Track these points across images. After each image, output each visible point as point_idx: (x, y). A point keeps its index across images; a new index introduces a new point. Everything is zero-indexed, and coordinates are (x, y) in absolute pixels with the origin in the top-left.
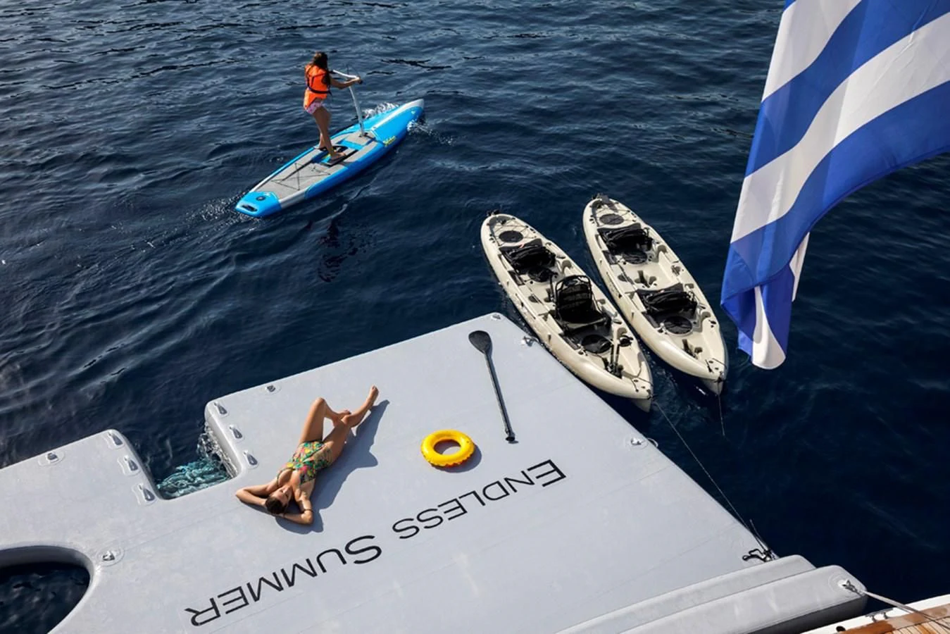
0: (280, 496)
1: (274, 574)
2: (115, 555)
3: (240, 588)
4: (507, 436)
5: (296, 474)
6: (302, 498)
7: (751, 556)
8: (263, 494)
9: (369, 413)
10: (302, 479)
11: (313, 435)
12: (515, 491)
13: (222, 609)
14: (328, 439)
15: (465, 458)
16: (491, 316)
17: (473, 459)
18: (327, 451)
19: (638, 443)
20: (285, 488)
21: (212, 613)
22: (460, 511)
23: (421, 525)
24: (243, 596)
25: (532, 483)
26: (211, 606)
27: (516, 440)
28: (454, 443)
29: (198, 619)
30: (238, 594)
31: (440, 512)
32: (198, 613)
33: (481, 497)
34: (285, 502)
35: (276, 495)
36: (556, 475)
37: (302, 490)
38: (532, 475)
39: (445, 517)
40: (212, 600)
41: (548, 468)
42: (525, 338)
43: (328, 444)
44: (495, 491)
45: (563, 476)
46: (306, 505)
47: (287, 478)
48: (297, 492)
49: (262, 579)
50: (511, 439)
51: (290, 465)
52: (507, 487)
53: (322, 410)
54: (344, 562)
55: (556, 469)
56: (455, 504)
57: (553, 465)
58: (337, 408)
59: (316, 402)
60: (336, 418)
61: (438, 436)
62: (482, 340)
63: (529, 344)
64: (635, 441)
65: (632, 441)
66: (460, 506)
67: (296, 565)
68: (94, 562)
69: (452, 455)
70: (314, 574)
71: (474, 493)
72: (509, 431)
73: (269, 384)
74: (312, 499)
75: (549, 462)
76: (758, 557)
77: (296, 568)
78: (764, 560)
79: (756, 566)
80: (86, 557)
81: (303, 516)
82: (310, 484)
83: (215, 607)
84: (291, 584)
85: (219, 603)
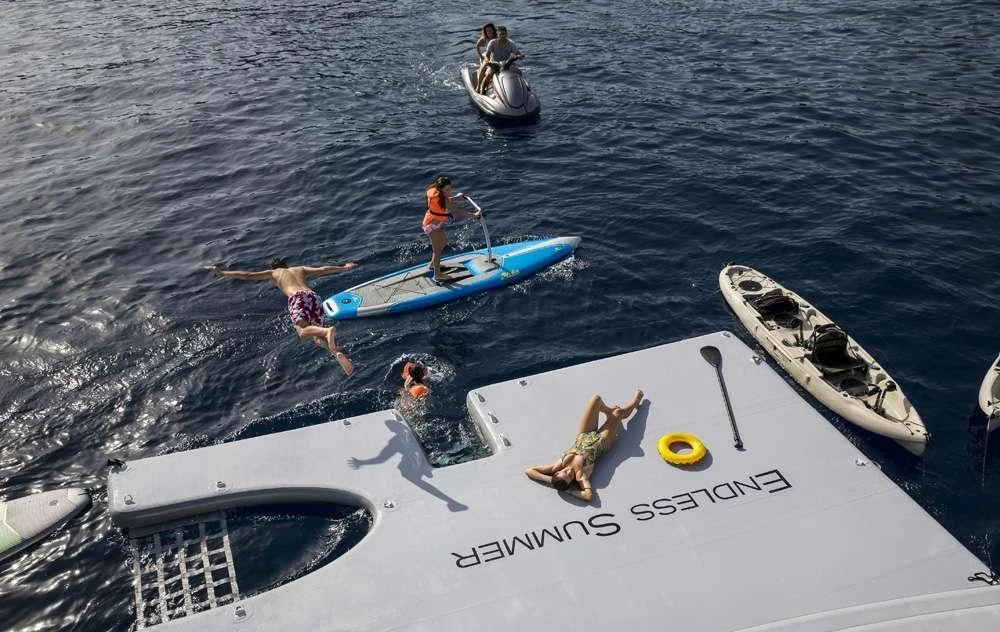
0: (566, 477)
1: (526, 535)
2: (394, 504)
3: (497, 543)
4: (735, 443)
5: (578, 459)
6: (583, 479)
7: (977, 578)
8: (549, 473)
9: (635, 411)
10: (584, 463)
11: (590, 426)
12: (743, 494)
13: (482, 558)
14: (602, 429)
15: (697, 460)
16: (721, 333)
17: (704, 462)
18: (604, 441)
19: (863, 464)
20: (569, 469)
21: (474, 560)
22: (692, 504)
23: (656, 512)
24: (500, 550)
25: (759, 489)
26: (472, 553)
27: (744, 447)
28: (687, 446)
29: (462, 563)
30: (495, 547)
31: (674, 502)
32: (462, 558)
33: (712, 495)
34: (569, 481)
35: (561, 474)
36: (782, 484)
37: (583, 472)
38: (760, 481)
39: (679, 507)
40: (474, 549)
41: (775, 476)
42: (754, 358)
43: (604, 434)
44: (724, 492)
45: (789, 486)
46: (586, 485)
47: (570, 460)
48: (578, 473)
49: (516, 538)
50: (739, 447)
51: (574, 451)
52: (736, 489)
53: (598, 405)
54: (587, 533)
55: (782, 478)
56: (687, 498)
57: (779, 474)
58: (609, 404)
59: (592, 399)
60: (608, 412)
61: (673, 437)
62: (712, 355)
63: (758, 363)
64: (860, 462)
65: (857, 462)
66: (692, 500)
67: (545, 530)
68: (377, 507)
69: (684, 455)
70: (561, 540)
71: (705, 490)
72: (738, 439)
73: (522, 379)
74: (590, 480)
75: (776, 471)
76: (983, 579)
77: (546, 534)
78: (991, 583)
79: (981, 588)
80: (369, 502)
81: (583, 493)
82: (590, 467)
83: (476, 555)
84: (541, 545)
85: (480, 552)
